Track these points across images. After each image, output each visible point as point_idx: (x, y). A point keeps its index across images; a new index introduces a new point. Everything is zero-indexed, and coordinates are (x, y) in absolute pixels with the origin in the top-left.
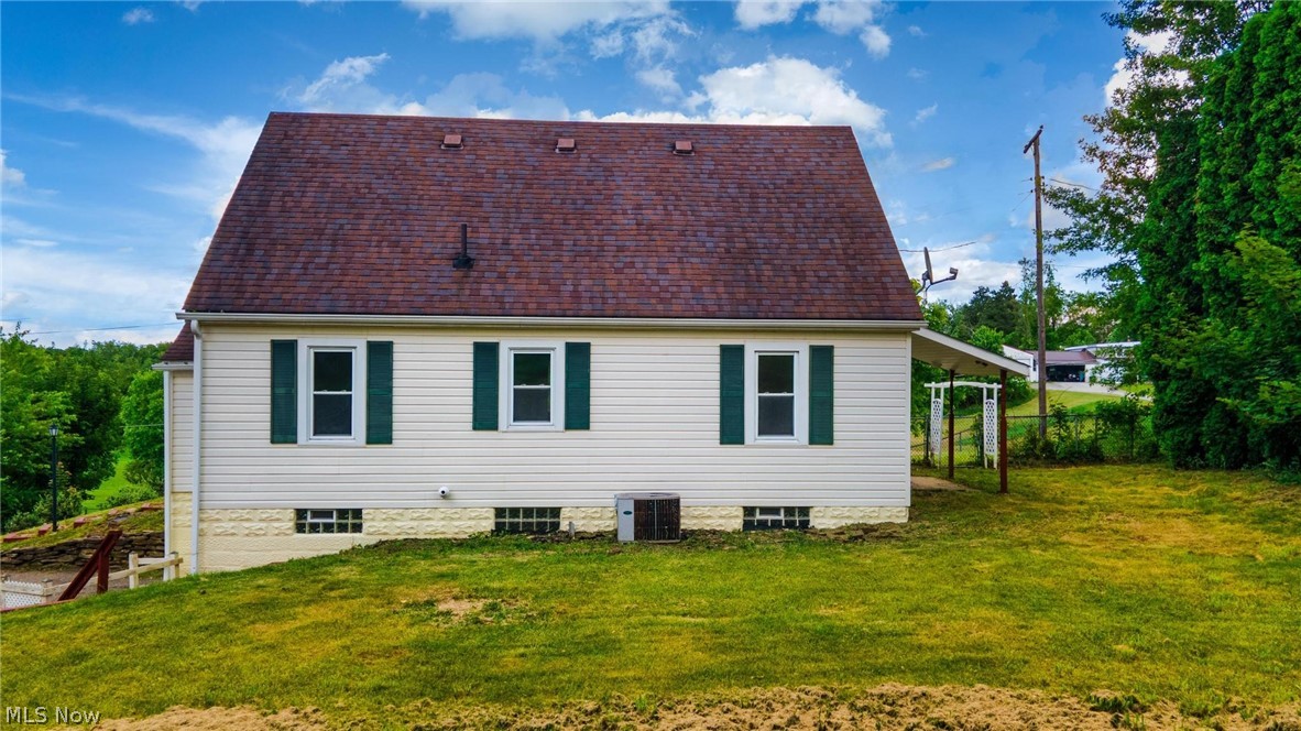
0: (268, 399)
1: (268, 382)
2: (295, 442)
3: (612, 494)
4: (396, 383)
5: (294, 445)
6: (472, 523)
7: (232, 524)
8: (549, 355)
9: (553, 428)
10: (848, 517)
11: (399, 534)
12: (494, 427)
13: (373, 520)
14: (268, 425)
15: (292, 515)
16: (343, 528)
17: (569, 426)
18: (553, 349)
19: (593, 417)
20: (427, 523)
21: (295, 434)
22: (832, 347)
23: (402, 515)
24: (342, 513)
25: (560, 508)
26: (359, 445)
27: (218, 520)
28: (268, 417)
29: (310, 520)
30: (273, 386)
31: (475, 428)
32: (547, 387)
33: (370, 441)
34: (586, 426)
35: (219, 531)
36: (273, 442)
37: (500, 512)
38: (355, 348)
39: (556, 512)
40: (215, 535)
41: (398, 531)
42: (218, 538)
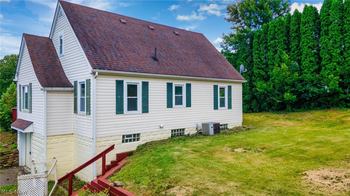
0: (115, 100)
1: (115, 94)
2: (123, 113)
3: (195, 124)
4: (149, 94)
5: (123, 114)
6: (167, 134)
7: (104, 142)
8: (182, 87)
9: (183, 107)
10: (234, 125)
11: (150, 140)
12: (172, 107)
13: (143, 136)
14: (115, 108)
15: (121, 137)
16: (134, 140)
17: (187, 106)
18: (183, 85)
19: (192, 104)
20: (156, 136)
21: (123, 111)
22: (231, 86)
23: (151, 134)
24: (134, 135)
25: (185, 129)
26: (140, 113)
27: (100, 141)
28: (115, 105)
29: (126, 138)
30: (117, 95)
31: (167, 107)
32: (182, 95)
33: (143, 112)
34: (190, 106)
35: (100, 145)
36: (117, 114)
37: (172, 131)
38: (138, 83)
39: (183, 129)
40: (99, 147)
41: (150, 139)
42: (100, 147)
